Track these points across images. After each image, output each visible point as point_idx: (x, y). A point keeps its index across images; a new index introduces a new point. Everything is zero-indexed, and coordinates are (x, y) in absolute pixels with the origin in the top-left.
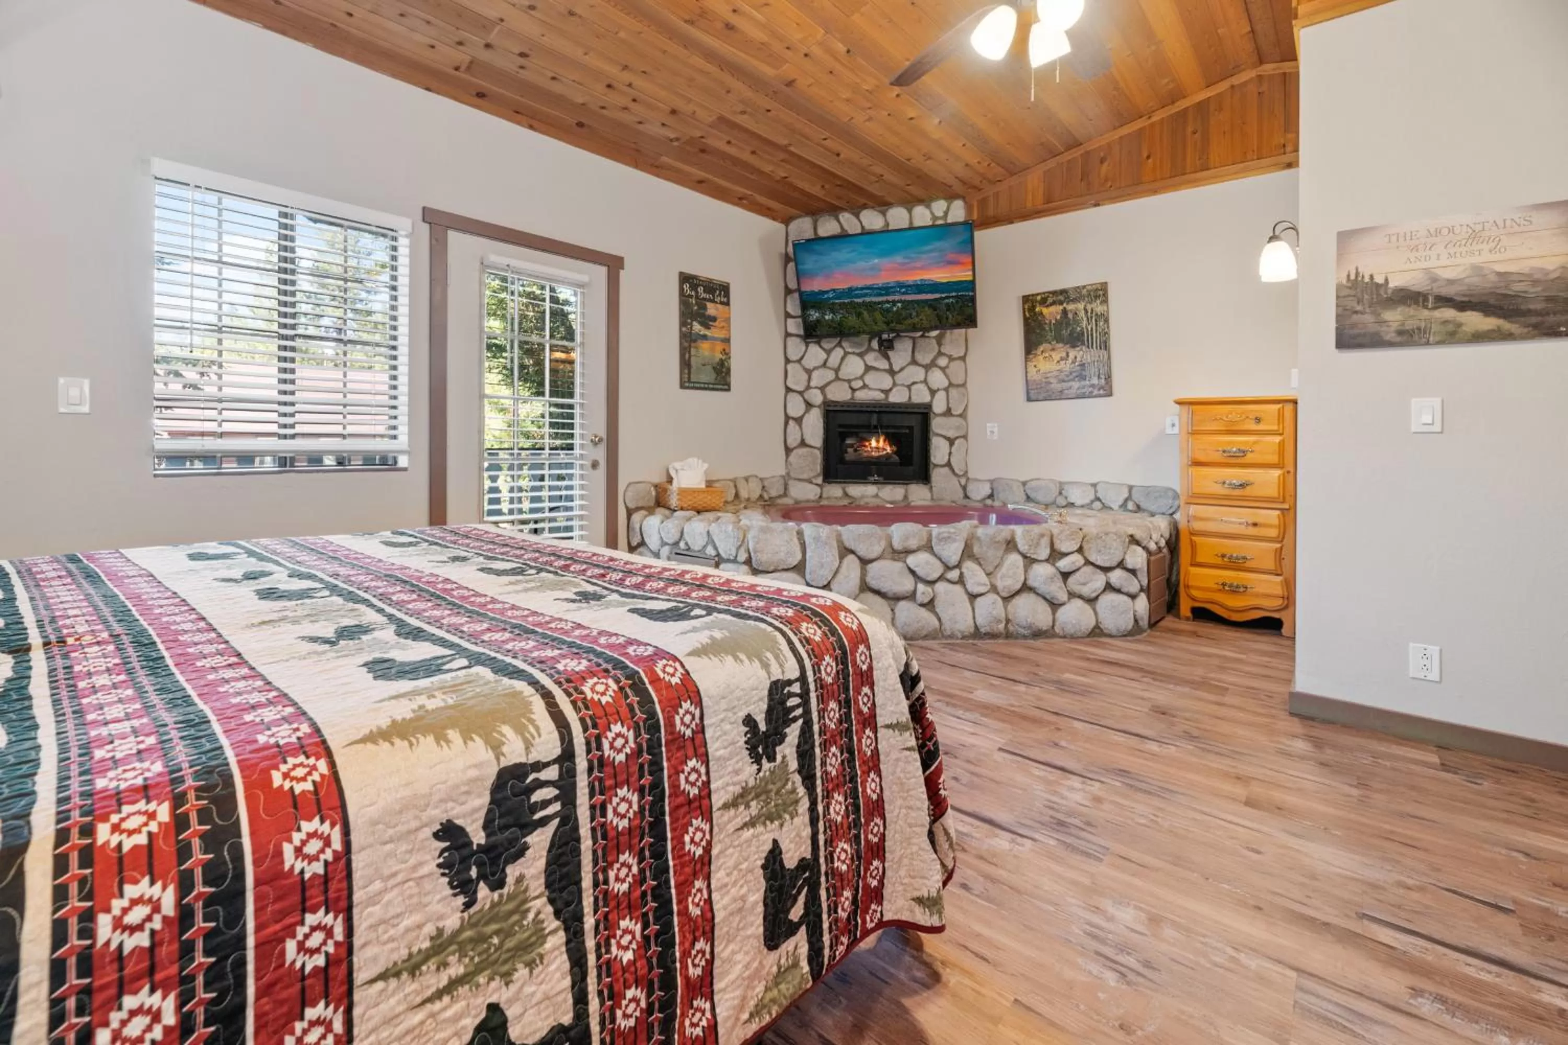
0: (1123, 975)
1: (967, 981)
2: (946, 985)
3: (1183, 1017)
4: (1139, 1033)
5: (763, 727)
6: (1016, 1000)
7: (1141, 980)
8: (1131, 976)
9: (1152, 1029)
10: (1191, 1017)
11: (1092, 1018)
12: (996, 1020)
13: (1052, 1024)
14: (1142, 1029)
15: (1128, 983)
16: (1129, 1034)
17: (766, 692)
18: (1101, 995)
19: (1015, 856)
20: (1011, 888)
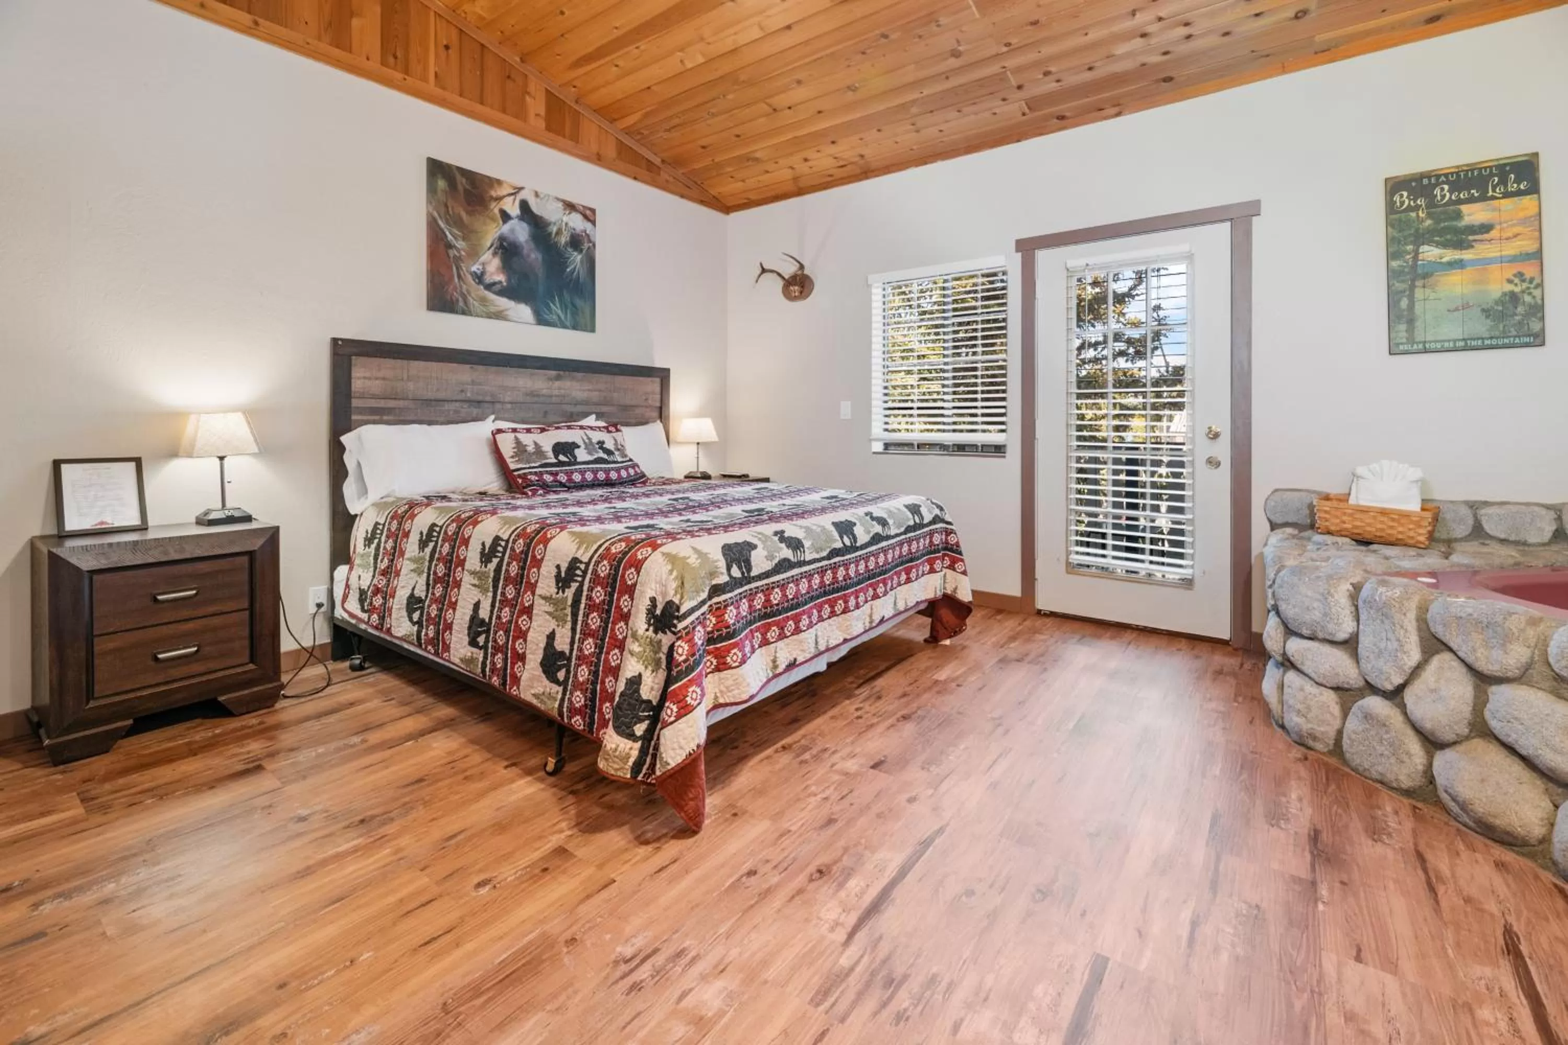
0: (627, 961)
1: (638, 858)
2: (636, 846)
3: (570, 990)
4: (565, 950)
5: (563, 575)
6: (615, 881)
7: (618, 974)
8: (624, 968)
9: (566, 960)
10: (569, 998)
11: (588, 922)
12: (600, 866)
13: (588, 897)
14: (568, 952)
15: (616, 963)
16: (566, 942)
17: (569, 559)
18: (608, 937)
19: (807, 920)
20: (752, 906)
